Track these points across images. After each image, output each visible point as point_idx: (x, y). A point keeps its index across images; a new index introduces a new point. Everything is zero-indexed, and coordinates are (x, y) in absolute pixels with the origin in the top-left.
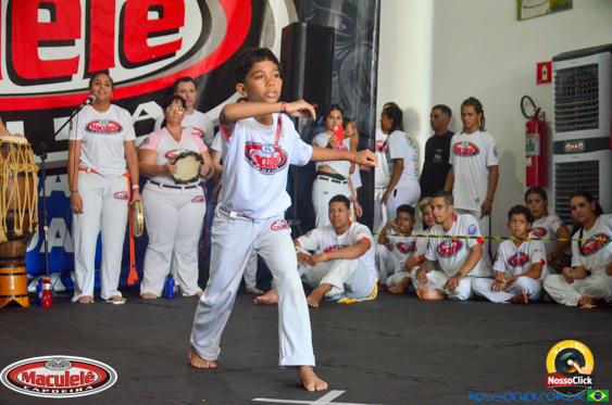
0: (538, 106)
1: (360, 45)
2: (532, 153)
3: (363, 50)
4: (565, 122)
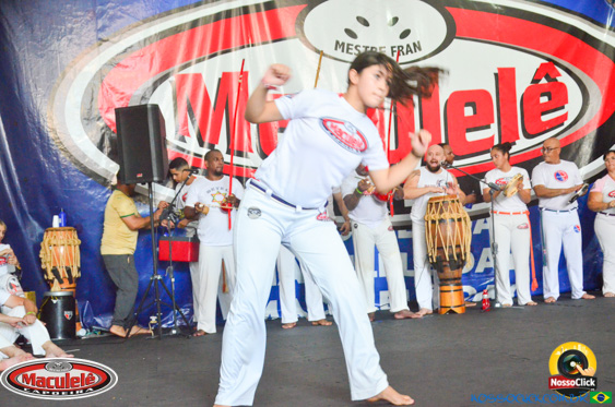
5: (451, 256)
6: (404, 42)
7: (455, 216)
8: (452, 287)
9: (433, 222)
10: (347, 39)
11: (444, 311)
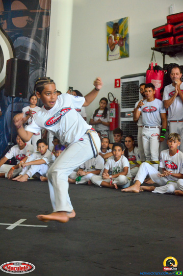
0: (115, 97)
1: (39, 68)
2: (112, 117)
3: (40, 70)
4: (126, 104)
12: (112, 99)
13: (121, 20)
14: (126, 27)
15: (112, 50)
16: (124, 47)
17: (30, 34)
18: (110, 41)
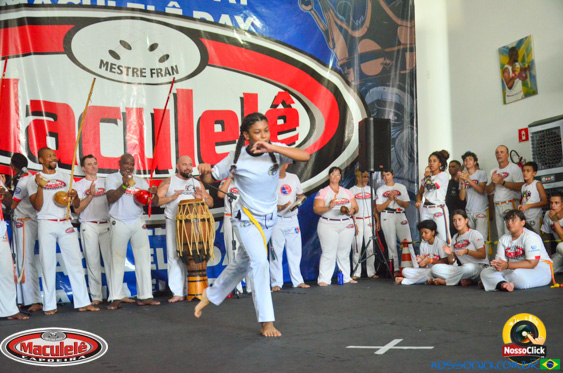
0: (521, 156)
5: (194, 251)
6: (163, 66)
7: (200, 217)
8: (198, 278)
9: (181, 221)
10: (111, 60)
11: (190, 299)
12: (516, 159)
13: (521, 42)
14: (529, 50)
15: (510, 88)
16: (528, 80)
17: (389, 81)
18: (506, 74)
